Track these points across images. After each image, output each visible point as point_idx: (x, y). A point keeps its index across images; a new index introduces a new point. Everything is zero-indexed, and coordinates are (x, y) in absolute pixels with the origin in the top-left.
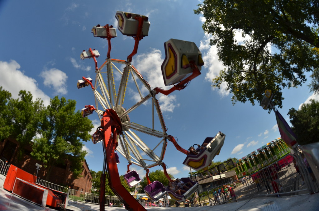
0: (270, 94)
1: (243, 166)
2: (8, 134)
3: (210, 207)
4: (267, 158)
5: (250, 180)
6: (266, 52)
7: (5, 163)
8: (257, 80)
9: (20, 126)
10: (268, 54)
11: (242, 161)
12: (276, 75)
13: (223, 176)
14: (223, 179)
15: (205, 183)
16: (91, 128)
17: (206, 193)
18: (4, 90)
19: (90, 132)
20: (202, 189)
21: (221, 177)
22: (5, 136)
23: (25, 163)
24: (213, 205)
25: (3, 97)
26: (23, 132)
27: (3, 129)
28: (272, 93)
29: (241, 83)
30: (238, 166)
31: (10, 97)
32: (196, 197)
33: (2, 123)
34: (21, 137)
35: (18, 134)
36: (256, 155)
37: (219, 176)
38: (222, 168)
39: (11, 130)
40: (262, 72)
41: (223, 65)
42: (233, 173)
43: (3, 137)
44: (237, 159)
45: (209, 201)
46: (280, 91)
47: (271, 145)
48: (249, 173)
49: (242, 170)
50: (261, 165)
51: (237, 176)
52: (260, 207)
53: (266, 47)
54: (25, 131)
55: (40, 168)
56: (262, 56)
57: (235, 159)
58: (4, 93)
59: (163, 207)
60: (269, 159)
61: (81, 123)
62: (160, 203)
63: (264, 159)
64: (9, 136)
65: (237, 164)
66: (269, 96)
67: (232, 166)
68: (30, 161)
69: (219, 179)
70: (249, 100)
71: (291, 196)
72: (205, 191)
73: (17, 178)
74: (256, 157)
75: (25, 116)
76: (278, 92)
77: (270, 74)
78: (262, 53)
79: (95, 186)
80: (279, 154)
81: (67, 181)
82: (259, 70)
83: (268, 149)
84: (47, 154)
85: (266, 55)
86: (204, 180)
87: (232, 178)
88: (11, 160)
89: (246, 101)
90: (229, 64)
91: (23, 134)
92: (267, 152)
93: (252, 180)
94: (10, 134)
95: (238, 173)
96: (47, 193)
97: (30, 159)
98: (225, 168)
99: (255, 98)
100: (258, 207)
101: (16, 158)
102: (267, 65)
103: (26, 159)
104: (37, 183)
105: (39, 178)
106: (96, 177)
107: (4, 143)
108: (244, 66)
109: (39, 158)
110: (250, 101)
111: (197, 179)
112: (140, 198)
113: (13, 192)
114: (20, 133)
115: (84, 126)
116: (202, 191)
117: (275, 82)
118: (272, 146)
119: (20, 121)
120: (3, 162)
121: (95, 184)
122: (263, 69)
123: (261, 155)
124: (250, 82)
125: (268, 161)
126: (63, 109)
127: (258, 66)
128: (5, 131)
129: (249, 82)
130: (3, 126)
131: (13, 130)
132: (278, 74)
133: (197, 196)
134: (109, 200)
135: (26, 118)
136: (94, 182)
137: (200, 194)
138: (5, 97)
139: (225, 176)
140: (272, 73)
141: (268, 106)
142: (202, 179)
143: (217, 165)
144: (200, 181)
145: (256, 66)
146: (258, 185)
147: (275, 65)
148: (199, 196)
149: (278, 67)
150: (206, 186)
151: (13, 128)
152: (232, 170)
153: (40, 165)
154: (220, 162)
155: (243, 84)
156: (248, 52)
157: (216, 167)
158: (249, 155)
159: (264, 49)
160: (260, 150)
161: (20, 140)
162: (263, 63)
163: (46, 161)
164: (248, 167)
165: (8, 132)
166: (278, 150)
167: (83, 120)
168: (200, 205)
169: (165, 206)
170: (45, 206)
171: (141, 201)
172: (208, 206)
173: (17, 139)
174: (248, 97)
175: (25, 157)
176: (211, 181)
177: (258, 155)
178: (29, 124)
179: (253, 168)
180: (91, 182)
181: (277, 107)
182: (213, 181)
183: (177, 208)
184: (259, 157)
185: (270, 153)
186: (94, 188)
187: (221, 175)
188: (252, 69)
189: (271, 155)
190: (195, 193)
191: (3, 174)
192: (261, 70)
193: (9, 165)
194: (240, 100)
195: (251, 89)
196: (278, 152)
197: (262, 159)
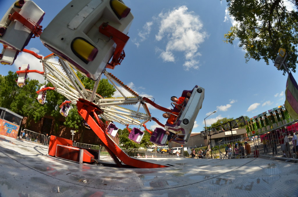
0: (284, 54)
1: (253, 125)
2: (44, 113)
3: (220, 160)
4: (277, 121)
5: (258, 140)
6: (282, 7)
7: (46, 136)
8: (271, 38)
9: (52, 104)
10: (284, 10)
11: (253, 121)
12: (292, 35)
13: (234, 132)
14: (234, 136)
15: (218, 137)
16: (114, 91)
17: (218, 147)
18: (31, 80)
19: (113, 95)
20: (214, 143)
21: (233, 134)
22: (42, 115)
23: (62, 132)
24: (223, 158)
25: (32, 85)
26: (55, 108)
27: (39, 110)
28: (286, 53)
29: (255, 40)
30: (249, 125)
31: (38, 84)
32: (208, 150)
33: (37, 105)
34: (55, 112)
35: (52, 110)
36: (267, 116)
37: (231, 132)
38: (233, 125)
39: (45, 109)
40: (277, 30)
41: (235, 20)
42: (244, 131)
43: (40, 116)
44: (248, 118)
45: (219, 155)
46: (295, 53)
47: (282, 108)
48: (258, 133)
49: (253, 129)
50: (271, 127)
51: (247, 134)
52: (263, 166)
53: (282, 2)
54: (57, 106)
55: (74, 134)
56: (277, 11)
57: (246, 117)
58: (32, 82)
59: (179, 157)
60: (278, 122)
61: (104, 88)
62: (177, 154)
63: (274, 122)
64: (45, 114)
65: (248, 123)
66: (283, 56)
67: (243, 124)
68: (65, 129)
69: (230, 135)
70: (263, 58)
71: (293, 163)
72: (217, 145)
73: (57, 145)
74: (267, 118)
75: (55, 94)
76: (294, 54)
77: (286, 33)
78: (277, 9)
79: (122, 142)
80: (289, 120)
81: (98, 140)
82: (274, 27)
83: (279, 112)
84: (78, 121)
85: (282, 11)
86: (217, 134)
87: (242, 136)
88: (51, 133)
89: (260, 60)
90: (241, 20)
91: (56, 109)
92: (277, 115)
93: (260, 140)
94: (45, 112)
95: (248, 131)
96: (83, 152)
97: (65, 128)
98: (236, 124)
99: (269, 57)
100: (261, 166)
101: (54, 130)
102: (283, 22)
103: (62, 129)
104: (74, 145)
105: (75, 141)
106: (122, 134)
107: (42, 121)
108: (257, 22)
109: (71, 126)
110: (264, 60)
111: (210, 133)
112: (160, 150)
113: (57, 156)
114: (53, 110)
115: (107, 91)
116: (215, 145)
117: (291, 42)
118: (283, 110)
119: (52, 100)
120: (44, 135)
121: (122, 140)
122: (278, 27)
123: (272, 117)
124: (265, 40)
125: (277, 124)
126: (85, 80)
127: (272, 23)
128: (40, 111)
129: (263, 39)
130: (38, 108)
131: (47, 108)
132: (295, 34)
133: (210, 150)
134: (134, 153)
135: (55, 96)
136: (120, 138)
137: (212, 148)
138: (34, 85)
139: (236, 133)
140: (289, 31)
141: (281, 66)
142: (215, 134)
143: (230, 121)
144: (213, 135)
145: (271, 22)
146: (265, 146)
147: (292, 24)
148: (211, 149)
149: (295, 26)
150: (218, 141)
151: (46, 107)
152: (244, 128)
153: (74, 130)
154: (233, 118)
155: (256, 41)
156: (262, 7)
157: (229, 123)
158: (260, 115)
159: (280, 4)
160: (271, 111)
161: (54, 115)
162: (278, 20)
163: (78, 127)
164: (258, 127)
165: (43, 112)
166: (288, 115)
167: (106, 86)
168: (212, 158)
169: (181, 156)
170: (82, 163)
171: (161, 152)
172: (218, 159)
173: (52, 115)
174: (262, 56)
175: (61, 128)
176: (224, 136)
177: (268, 117)
178: (59, 100)
179: (263, 129)
180: (118, 139)
181: (291, 69)
182: (225, 136)
183: (192, 159)
184: (269, 119)
185: (280, 117)
186: (121, 143)
187: (233, 132)
188: (266, 26)
189: (281, 119)
190: (208, 147)
191: (46, 145)
192: (276, 27)
193: (50, 137)
194: (254, 58)
195: (265, 47)
196: (289, 117)
197: (272, 121)
